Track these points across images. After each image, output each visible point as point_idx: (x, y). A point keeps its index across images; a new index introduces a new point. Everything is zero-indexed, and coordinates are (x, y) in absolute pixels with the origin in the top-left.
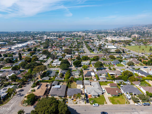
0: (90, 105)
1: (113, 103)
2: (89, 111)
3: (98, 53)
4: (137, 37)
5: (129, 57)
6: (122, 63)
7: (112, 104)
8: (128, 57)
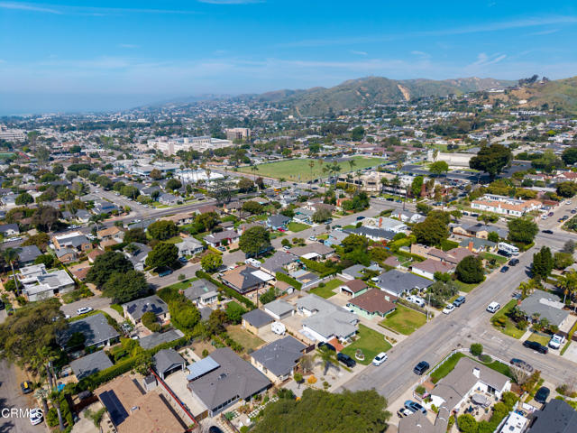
0: (365, 367)
1: (405, 334)
2: (385, 385)
3: (180, 203)
4: (244, 134)
5: (296, 198)
6: (296, 219)
7: (407, 336)
8: (293, 199)
